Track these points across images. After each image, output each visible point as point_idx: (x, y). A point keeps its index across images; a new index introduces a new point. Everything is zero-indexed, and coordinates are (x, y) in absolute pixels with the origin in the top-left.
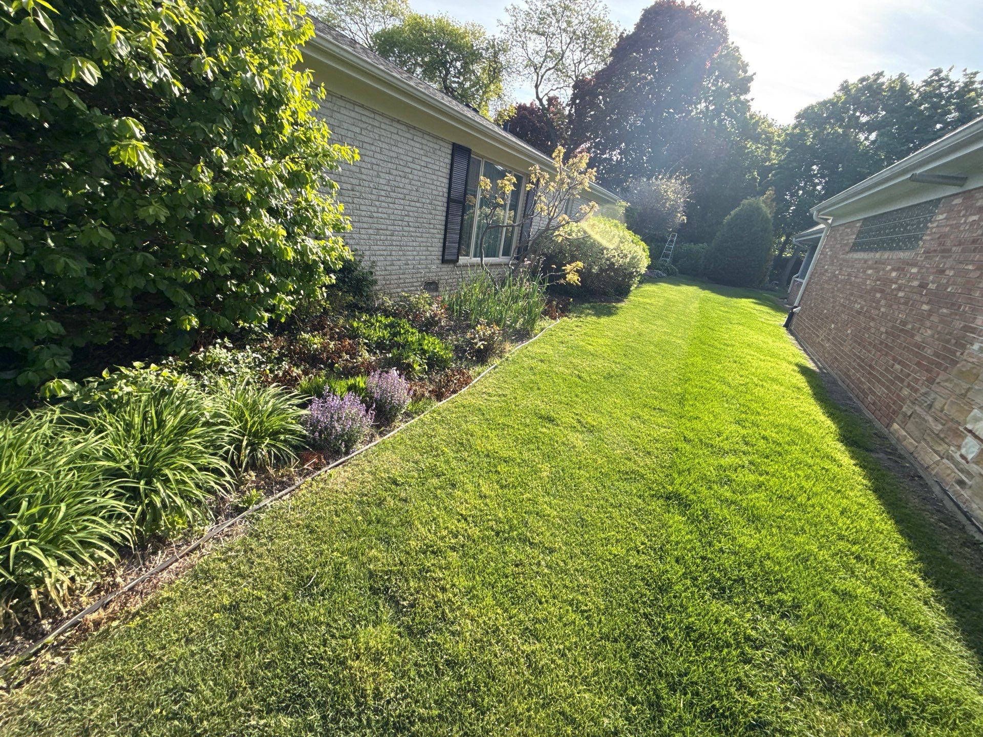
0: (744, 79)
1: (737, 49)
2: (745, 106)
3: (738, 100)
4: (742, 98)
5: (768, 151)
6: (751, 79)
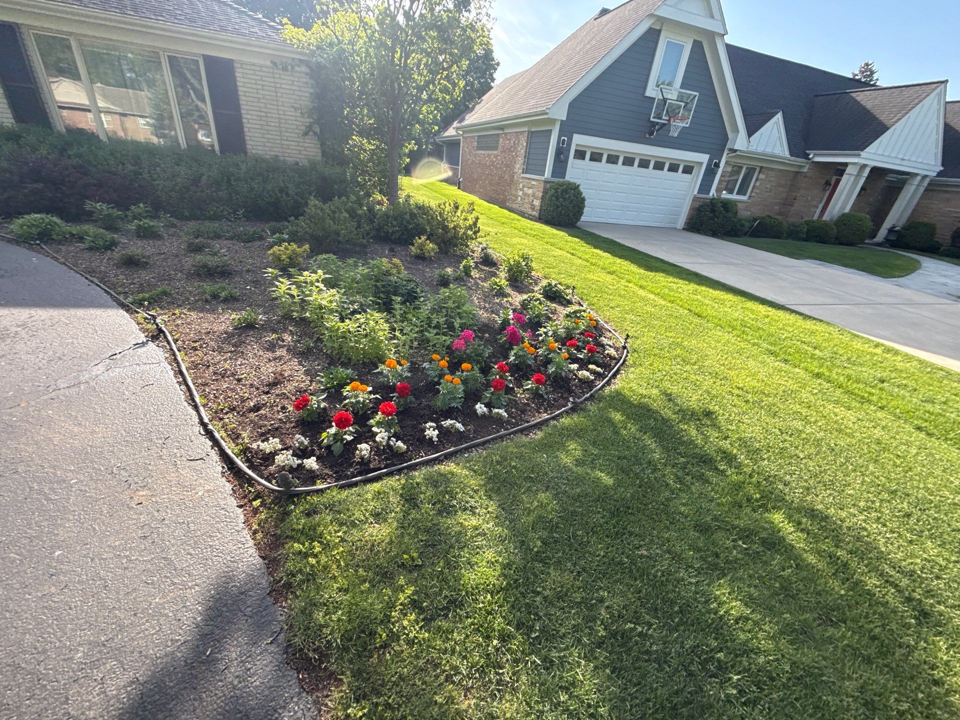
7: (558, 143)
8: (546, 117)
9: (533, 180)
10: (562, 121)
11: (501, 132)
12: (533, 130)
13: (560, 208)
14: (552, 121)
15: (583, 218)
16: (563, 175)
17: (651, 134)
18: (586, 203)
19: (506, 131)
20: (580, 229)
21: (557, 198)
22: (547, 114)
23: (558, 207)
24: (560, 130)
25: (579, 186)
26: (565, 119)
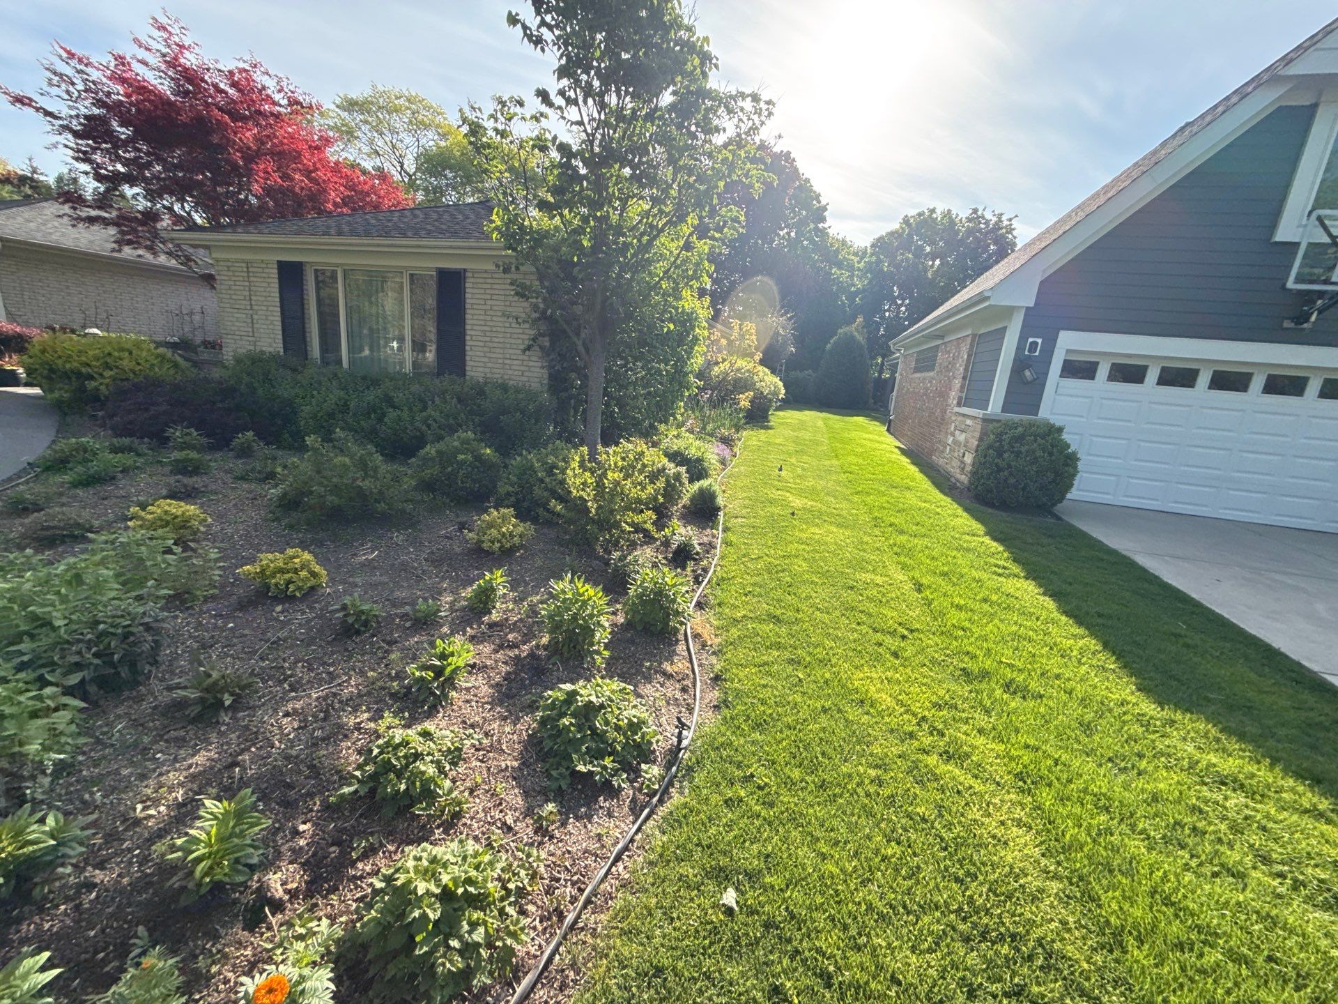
0: (818, 209)
1: (807, 180)
2: (823, 233)
3: (817, 229)
4: (820, 226)
5: (852, 277)
6: (825, 209)
7: (1020, 348)
8: (986, 304)
9: (968, 416)
10: (1028, 308)
11: (940, 342)
12: (982, 332)
13: (1006, 473)
14: (1009, 311)
15: (1073, 494)
16: (1035, 408)
17: (1304, 318)
18: (1080, 465)
19: (946, 340)
20: (1059, 519)
21: (1000, 455)
22: (988, 298)
23: (1000, 470)
24: (1023, 326)
25: (1060, 430)
26: (1032, 304)
